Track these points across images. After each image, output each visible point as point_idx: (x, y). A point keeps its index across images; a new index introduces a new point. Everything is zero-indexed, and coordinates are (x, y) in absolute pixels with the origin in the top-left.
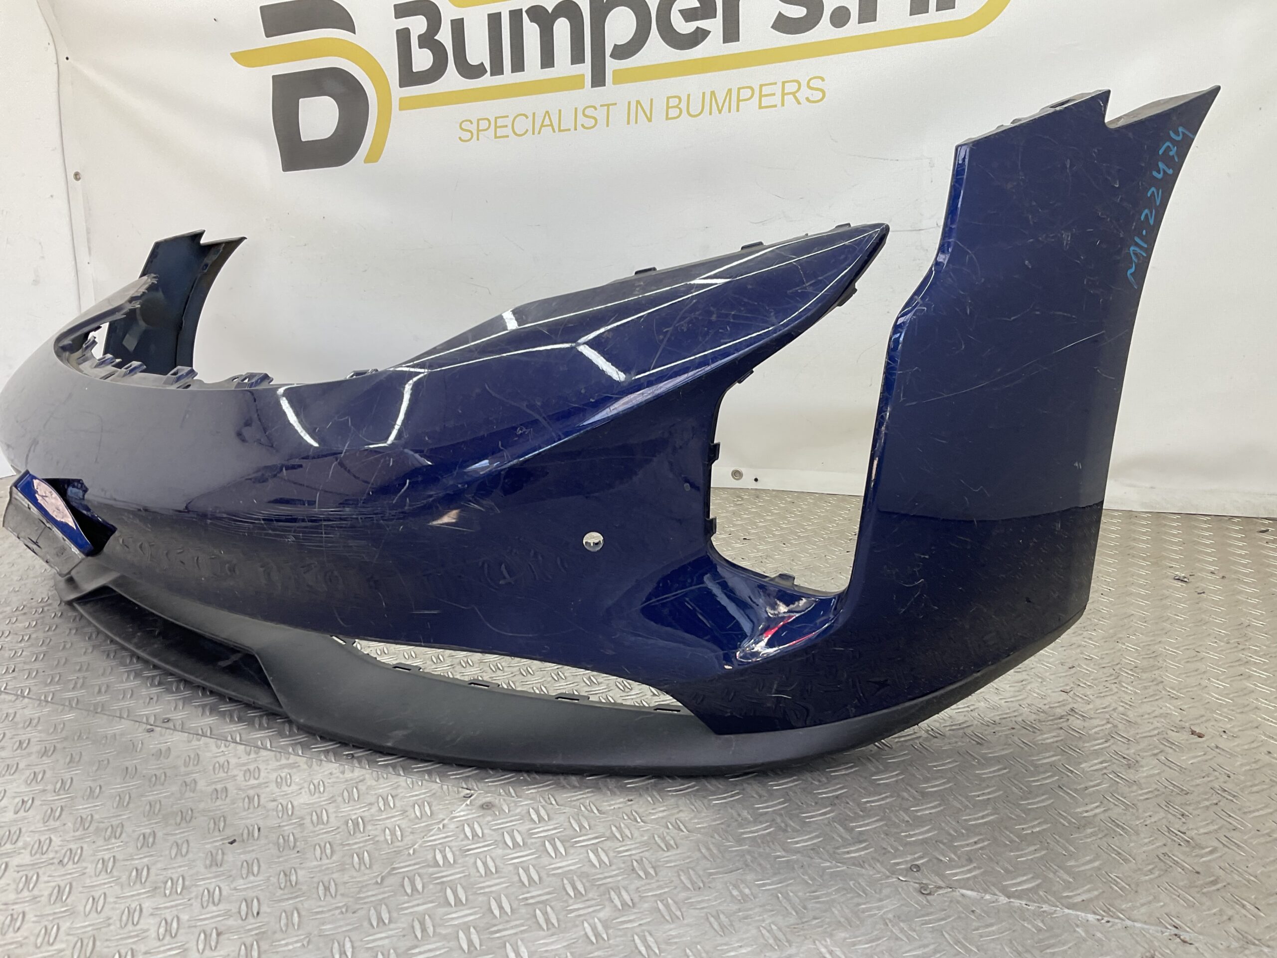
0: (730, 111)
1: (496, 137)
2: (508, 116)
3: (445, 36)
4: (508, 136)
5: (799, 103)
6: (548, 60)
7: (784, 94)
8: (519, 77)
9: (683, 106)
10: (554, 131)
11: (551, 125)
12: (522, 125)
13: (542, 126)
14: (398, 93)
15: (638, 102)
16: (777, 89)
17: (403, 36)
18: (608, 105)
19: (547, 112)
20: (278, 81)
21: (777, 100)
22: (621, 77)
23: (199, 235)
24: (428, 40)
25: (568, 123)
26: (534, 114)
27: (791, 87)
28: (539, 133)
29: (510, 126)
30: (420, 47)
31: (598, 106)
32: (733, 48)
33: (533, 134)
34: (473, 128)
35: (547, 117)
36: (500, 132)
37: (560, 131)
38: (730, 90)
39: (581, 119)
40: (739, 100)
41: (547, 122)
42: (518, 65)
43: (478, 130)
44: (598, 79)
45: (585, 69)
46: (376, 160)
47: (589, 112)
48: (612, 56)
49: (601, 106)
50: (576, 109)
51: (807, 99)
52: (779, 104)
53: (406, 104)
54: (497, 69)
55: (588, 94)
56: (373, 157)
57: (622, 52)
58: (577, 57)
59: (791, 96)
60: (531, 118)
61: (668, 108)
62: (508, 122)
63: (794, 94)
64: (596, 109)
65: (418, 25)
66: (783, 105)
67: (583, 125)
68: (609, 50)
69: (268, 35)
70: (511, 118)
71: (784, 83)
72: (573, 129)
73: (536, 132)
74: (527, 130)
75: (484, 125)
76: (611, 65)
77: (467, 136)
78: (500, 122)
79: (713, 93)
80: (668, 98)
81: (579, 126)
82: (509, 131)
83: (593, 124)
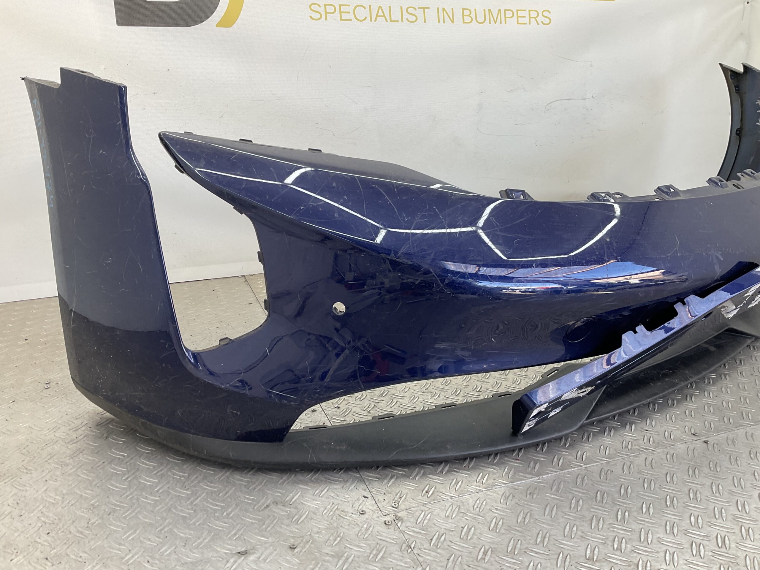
0: (501, 23)
1: (341, 20)
2: (349, 6)
4: (351, 20)
5: (538, 24)
7: (530, 18)
9: (473, 15)
10: (387, 21)
11: (384, 16)
12: (361, 13)
13: (377, 16)
15: (444, 9)
16: (526, 14)
18: (424, 9)
19: (380, 7)
21: (526, 20)
25: (396, 15)
26: (370, 6)
27: (534, 14)
28: (375, 21)
29: (352, 12)
31: (417, 8)
33: (371, 21)
34: (322, 10)
35: (380, 10)
36: (344, 16)
37: (391, 21)
38: (500, 10)
39: (406, 15)
40: (506, 18)
41: (380, 13)
43: (326, 13)
47: (411, 11)
49: (419, 8)
50: (401, 7)
51: (542, 22)
52: (528, 22)
59: (534, 19)
60: (368, 9)
61: (463, 16)
62: (351, 9)
63: (535, 18)
64: (415, 9)
66: (530, 24)
67: (407, 19)
70: (352, 7)
71: (530, 11)
72: (400, 21)
73: (373, 19)
74: (366, 18)
75: (330, 9)
77: (316, 16)
78: (343, 9)
79: (490, 10)
80: (463, 9)
81: (404, 20)
82: (351, 16)
83: (415, 20)
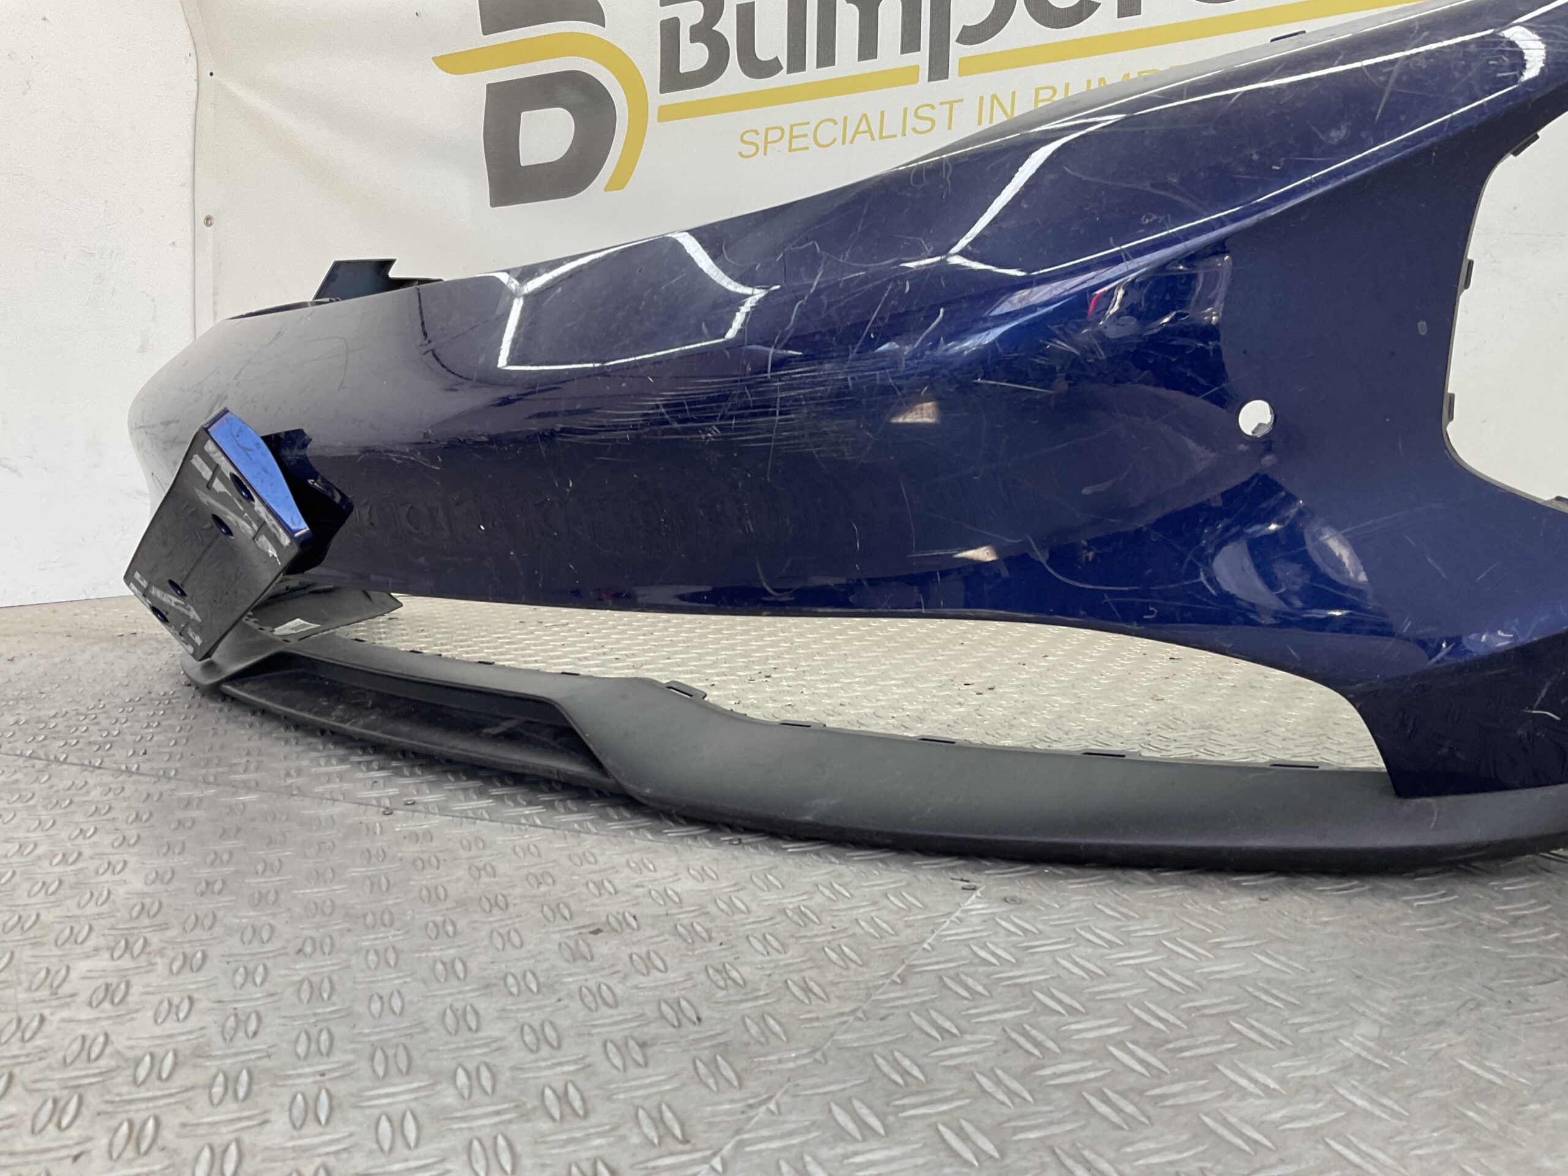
2: (808, 123)
3: (727, 26)
4: (807, 148)
6: (868, 47)
8: (827, 72)
10: (873, 139)
11: (870, 131)
12: (827, 133)
13: (856, 132)
14: (656, 99)
15: (994, 97)
17: (670, 30)
18: (951, 103)
20: (496, 92)
22: (969, 67)
23: (387, 264)
24: (704, 32)
26: (846, 118)
29: (811, 135)
30: (692, 40)
31: (937, 104)
32: (1130, 23)
33: (844, 143)
34: (760, 140)
35: (864, 121)
37: (881, 137)
39: (911, 121)
41: (864, 127)
42: (826, 57)
43: (766, 142)
44: (939, 69)
45: (921, 58)
46: (621, 186)
47: (924, 112)
48: (958, 41)
49: (941, 104)
50: (906, 108)
53: (666, 114)
54: (797, 63)
55: (925, 89)
56: (618, 182)
57: (973, 35)
58: (910, 43)
60: (841, 125)
62: (809, 130)
64: (933, 107)
65: (691, 14)
67: (914, 130)
68: (955, 32)
69: (486, 32)
70: (812, 126)
75: (774, 135)
76: (957, 52)
77: (750, 150)
78: (797, 131)
80: (1037, 90)
81: (908, 131)
82: (809, 141)
83: (929, 126)
